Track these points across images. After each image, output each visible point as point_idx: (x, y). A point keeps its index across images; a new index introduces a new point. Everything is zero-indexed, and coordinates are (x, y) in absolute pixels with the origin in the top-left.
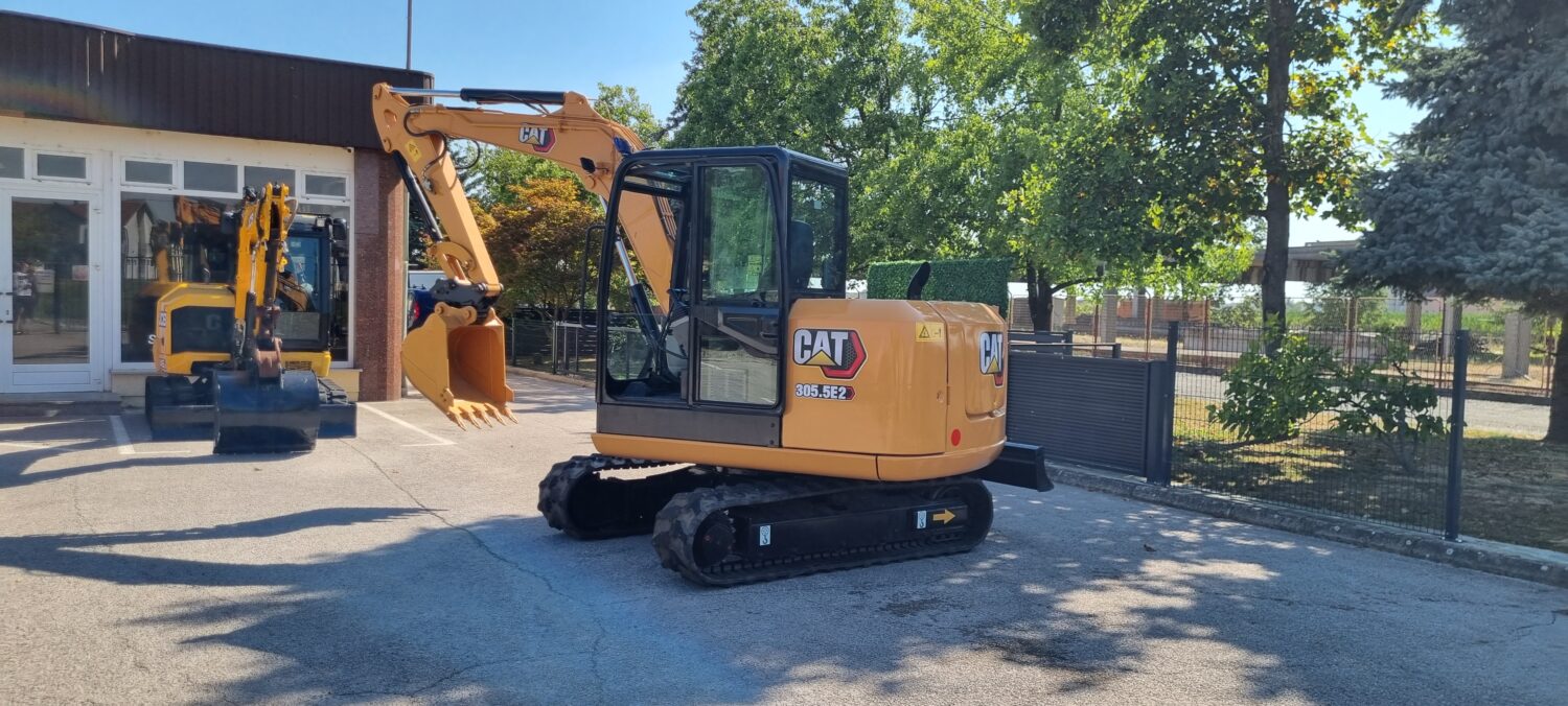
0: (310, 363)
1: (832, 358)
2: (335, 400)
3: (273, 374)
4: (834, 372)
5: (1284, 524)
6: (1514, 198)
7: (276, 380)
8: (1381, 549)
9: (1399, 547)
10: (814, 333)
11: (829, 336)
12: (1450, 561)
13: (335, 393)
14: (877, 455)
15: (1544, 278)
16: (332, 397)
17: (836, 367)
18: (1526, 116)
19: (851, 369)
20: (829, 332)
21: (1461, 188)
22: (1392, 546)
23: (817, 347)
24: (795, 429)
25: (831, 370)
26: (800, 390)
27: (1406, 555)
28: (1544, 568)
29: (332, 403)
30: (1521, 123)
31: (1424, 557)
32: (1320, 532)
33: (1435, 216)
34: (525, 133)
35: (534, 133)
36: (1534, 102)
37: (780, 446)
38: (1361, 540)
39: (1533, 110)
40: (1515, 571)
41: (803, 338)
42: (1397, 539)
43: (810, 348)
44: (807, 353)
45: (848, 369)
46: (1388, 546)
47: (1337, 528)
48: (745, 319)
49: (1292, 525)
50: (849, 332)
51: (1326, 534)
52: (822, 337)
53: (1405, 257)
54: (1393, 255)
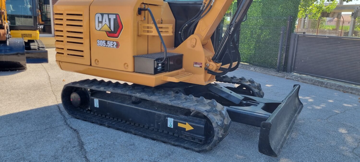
0: (31, 35)
2: (40, 49)
3: (4, 39)
7: (5, 42)
13: (40, 46)
16: (39, 47)
29: (39, 50)
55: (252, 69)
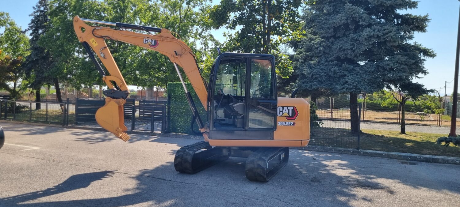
1: (289, 114)
4: (289, 118)
5: (319, 150)
6: (338, 73)
8: (346, 154)
9: (350, 153)
10: (283, 107)
11: (288, 108)
12: (362, 155)
14: (301, 140)
15: (355, 91)
17: (290, 117)
18: (336, 54)
19: (294, 117)
20: (288, 107)
21: (324, 70)
22: (348, 153)
23: (284, 111)
24: (277, 135)
25: (288, 118)
26: (279, 123)
27: (352, 154)
28: (384, 154)
30: (335, 56)
31: (356, 155)
32: (329, 151)
33: (322, 76)
34: (146, 41)
35: (150, 41)
36: (339, 51)
37: (273, 139)
38: (340, 152)
39: (338, 53)
40: (378, 156)
41: (280, 109)
42: (349, 151)
43: (282, 111)
44: (281, 113)
45: (293, 117)
46: (347, 153)
47: (333, 150)
48: (265, 104)
49: (322, 150)
50: (293, 107)
51: (331, 151)
52: (286, 108)
53: (316, 85)
54: (314, 85)
55: (192, 137)
